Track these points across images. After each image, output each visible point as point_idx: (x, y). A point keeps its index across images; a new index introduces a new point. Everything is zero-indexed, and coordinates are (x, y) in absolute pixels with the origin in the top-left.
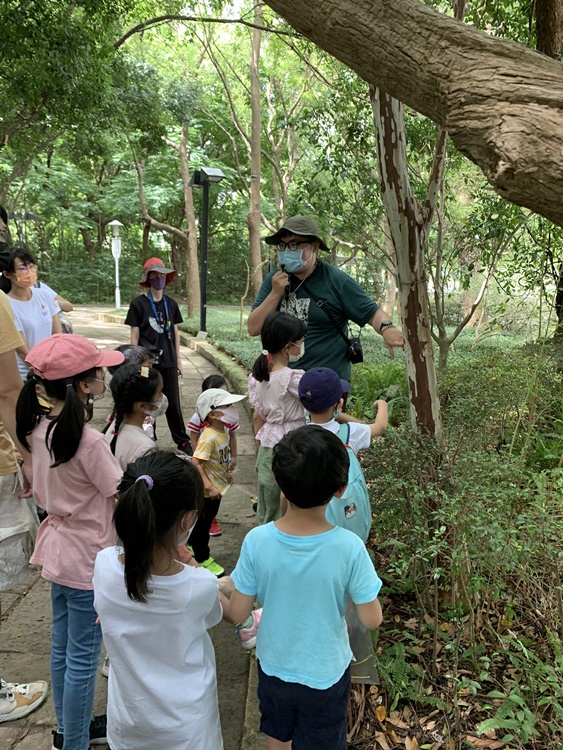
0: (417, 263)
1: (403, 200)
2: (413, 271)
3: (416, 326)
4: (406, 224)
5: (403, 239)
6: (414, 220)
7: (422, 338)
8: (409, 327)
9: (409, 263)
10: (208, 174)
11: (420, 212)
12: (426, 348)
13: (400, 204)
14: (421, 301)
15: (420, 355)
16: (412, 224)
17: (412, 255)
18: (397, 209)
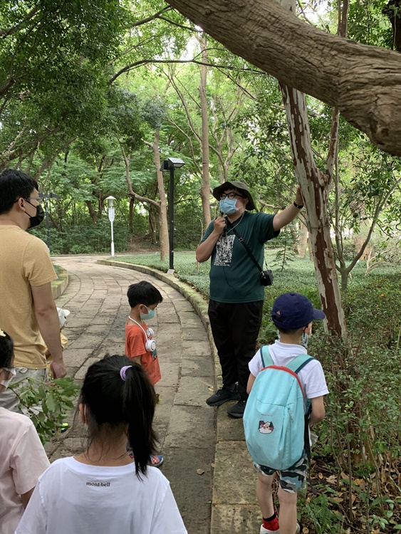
0: (322, 213)
1: (310, 170)
2: (319, 219)
3: (324, 257)
4: (313, 186)
5: (311, 197)
6: (318, 183)
7: (328, 266)
8: (318, 259)
9: (315, 214)
10: (174, 162)
11: (322, 178)
12: (332, 273)
13: (308, 173)
14: (326, 239)
15: (328, 278)
16: (317, 186)
17: (318, 208)
18: (306, 176)
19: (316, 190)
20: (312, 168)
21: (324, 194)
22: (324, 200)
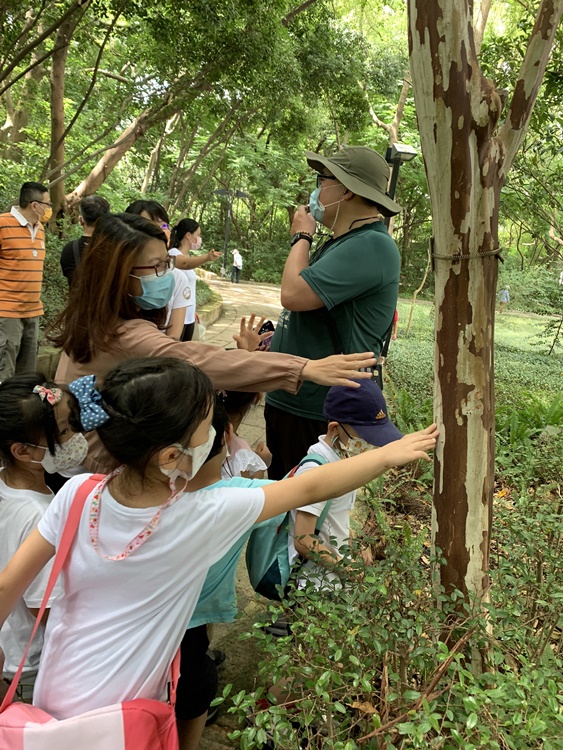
0: (471, 214)
1: (445, 68)
3: (457, 350)
4: (449, 124)
6: (467, 116)
7: (465, 374)
8: (441, 352)
9: (449, 214)
10: (399, 150)
11: (484, 99)
12: (472, 398)
13: (439, 77)
14: (473, 297)
15: (457, 411)
16: (461, 125)
17: (457, 196)
18: (432, 89)
19: (459, 138)
20: (453, 62)
21: (492, 156)
22: (485, 174)
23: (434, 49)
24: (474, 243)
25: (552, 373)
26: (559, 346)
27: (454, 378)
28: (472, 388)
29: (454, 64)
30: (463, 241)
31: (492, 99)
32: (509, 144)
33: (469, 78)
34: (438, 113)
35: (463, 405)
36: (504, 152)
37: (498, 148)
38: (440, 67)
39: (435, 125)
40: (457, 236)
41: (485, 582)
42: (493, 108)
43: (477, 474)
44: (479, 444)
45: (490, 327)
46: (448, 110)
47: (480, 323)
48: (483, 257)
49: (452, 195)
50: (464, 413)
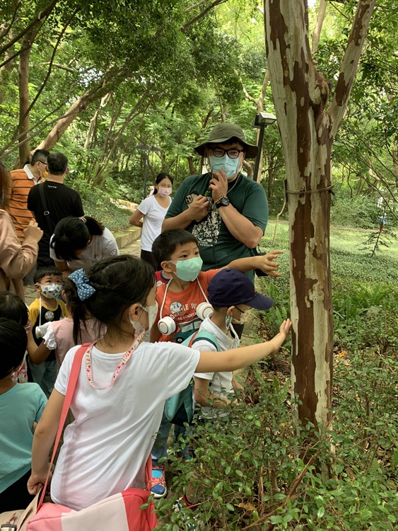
0: (311, 165)
1: (291, 66)
3: (304, 256)
4: (294, 102)
5: (289, 126)
7: (311, 272)
8: (294, 257)
9: (297, 163)
10: (264, 117)
11: (317, 86)
12: (316, 288)
13: (286, 72)
14: (314, 219)
15: (306, 298)
16: (302, 103)
17: (302, 151)
18: (282, 80)
19: (302, 112)
20: (296, 62)
21: (324, 124)
22: (320, 136)
23: (283, 53)
24: (314, 182)
25: (374, 269)
26: (378, 250)
27: (303, 275)
28: (316, 281)
29: (296, 63)
30: (306, 181)
31: (323, 86)
32: (335, 115)
33: (307, 71)
34: (287, 95)
35: (310, 294)
36: (333, 121)
37: (328, 119)
38: (287, 65)
39: (285, 104)
40: (302, 178)
41: (329, 416)
42: (323, 92)
43: (321, 341)
44: (321, 320)
45: (327, 239)
46: (294, 94)
47: (320, 237)
48: (320, 192)
49: (298, 150)
50: (311, 299)
